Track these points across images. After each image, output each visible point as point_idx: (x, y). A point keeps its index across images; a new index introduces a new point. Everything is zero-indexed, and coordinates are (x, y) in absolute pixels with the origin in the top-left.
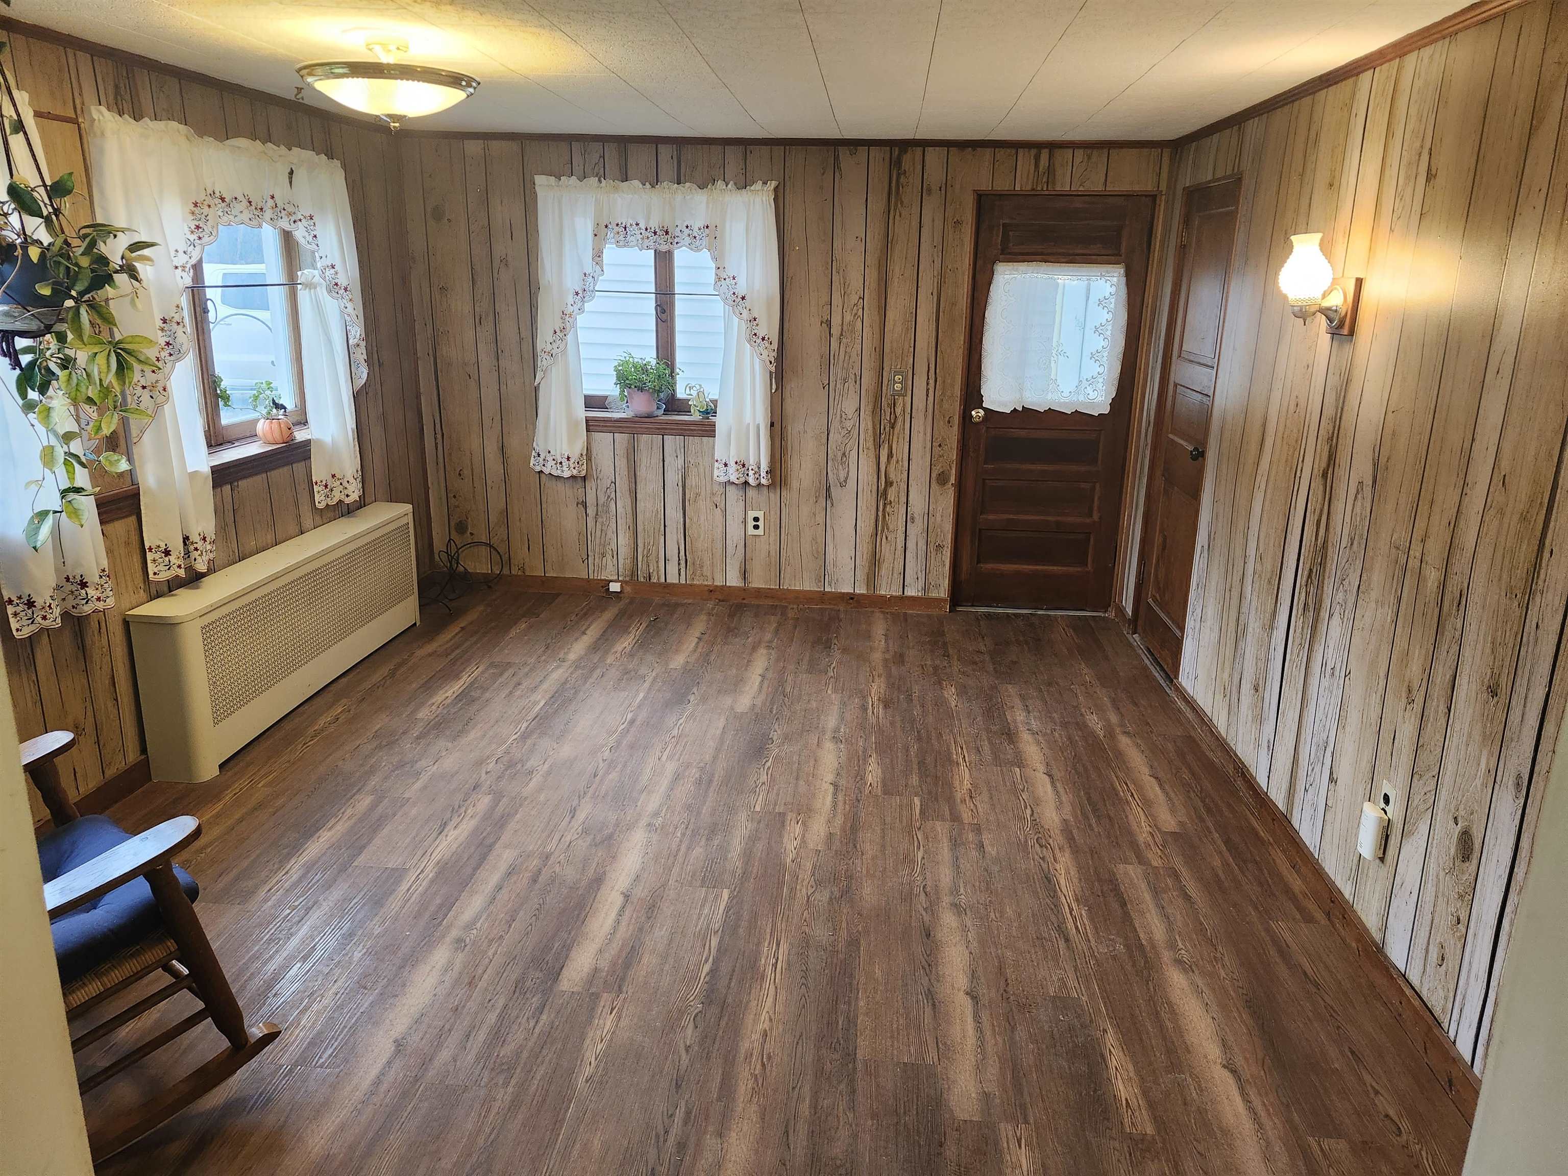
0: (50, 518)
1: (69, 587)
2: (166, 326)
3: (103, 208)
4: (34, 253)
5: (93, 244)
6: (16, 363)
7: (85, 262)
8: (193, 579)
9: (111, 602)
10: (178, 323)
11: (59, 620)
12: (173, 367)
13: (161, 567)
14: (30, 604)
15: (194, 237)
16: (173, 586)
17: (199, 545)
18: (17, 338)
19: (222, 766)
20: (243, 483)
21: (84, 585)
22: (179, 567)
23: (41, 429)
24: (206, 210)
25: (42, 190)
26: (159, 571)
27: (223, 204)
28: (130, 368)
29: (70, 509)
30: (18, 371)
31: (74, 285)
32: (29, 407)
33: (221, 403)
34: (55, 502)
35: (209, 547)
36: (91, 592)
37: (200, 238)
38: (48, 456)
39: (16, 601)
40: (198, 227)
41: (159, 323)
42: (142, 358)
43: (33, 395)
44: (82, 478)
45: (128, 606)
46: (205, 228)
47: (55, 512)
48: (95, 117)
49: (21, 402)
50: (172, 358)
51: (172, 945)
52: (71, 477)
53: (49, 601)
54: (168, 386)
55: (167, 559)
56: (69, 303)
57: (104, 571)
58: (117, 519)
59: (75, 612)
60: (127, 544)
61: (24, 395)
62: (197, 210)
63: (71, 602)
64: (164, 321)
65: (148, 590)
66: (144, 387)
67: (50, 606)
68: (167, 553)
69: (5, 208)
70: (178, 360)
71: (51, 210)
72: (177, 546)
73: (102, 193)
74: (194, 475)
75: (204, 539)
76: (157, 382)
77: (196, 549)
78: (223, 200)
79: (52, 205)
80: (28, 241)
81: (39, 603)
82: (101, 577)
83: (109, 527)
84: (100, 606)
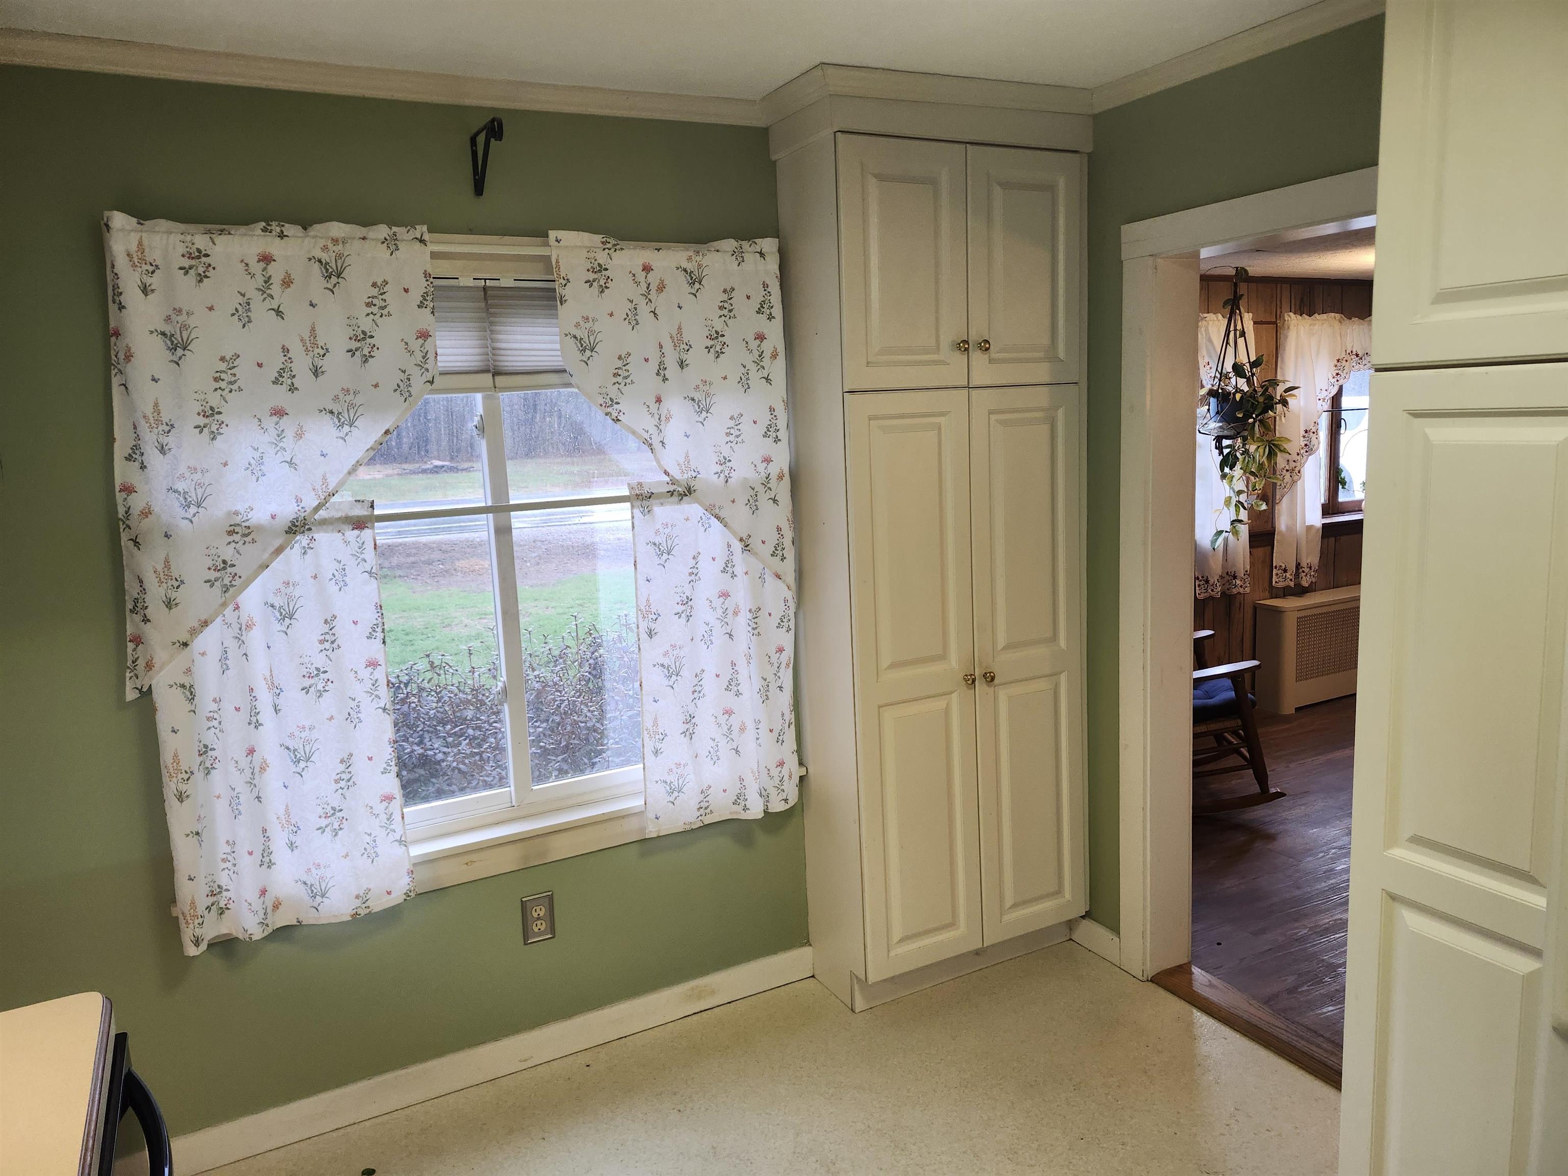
0: (1224, 534)
1: (1227, 578)
2: (1306, 435)
3: (1281, 368)
4: (1238, 396)
5: (1267, 390)
6: (1221, 453)
7: (1261, 399)
8: (1300, 591)
9: (1248, 590)
10: (1314, 433)
11: (1219, 594)
12: (1307, 458)
13: (1281, 579)
14: (1207, 581)
15: (1335, 380)
16: (1286, 592)
17: (1306, 570)
18: (1224, 440)
19: (1297, 709)
20: (1344, 538)
21: (1235, 577)
22: (1291, 580)
23: (1227, 487)
24: (1344, 363)
25: (1248, 365)
26: (1278, 581)
27: (1357, 359)
28: (1276, 455)
29: (1234, 530)
30: (1221, 457)
31: (1254, 411)
32: (1224, 476)
33: (1340, 487)
34: (1228, 527)
35: (1312, 573)
36: (1238, 582)
37: (1338, 381)
38: (1228, 501)
39: (1200, 578)
40: (1337, 374)
41: (1303, 433)
42: (1282, 449)
43: (1227, 470)
44: (1243, 515)
45: (1258, 598)
46: (1342, 374)
47: (1226, 532)
48: (1286, 319)
49: (1221, 474)
50: (1307, 454)
51: (1239, 722)
52: (1237, 515)
53: (1216, 582)
54: (1302, 471)
55: (1285, 575)
56: (1251, 420)
57: (1247, 571)
58: (1260, 546)
59: (1228, 592)
60: (1263, 562)
61: (1222, 469)
62: (1339, 364)
63: (1227, 586)
64: (1306, 432)
65: (1271, 592)
66: (1287, 471)
67: (1216, 585)
68: (1285, 571)
69: (1230, 375)
70: (1310, 455)
71: (1250, 374)
72: (1292, 567)
73: (1283, 360)
74: (1309, 528)
75: (1310, 568)
76: (1295, 467)
77: (1303, 572)
78: (1357, 355)
79: (1251, 372)
80: (1238, 390)
81: (1211, 582)
82: (1244, 575)
83: (1255, 551)
84: (1241, 590)
